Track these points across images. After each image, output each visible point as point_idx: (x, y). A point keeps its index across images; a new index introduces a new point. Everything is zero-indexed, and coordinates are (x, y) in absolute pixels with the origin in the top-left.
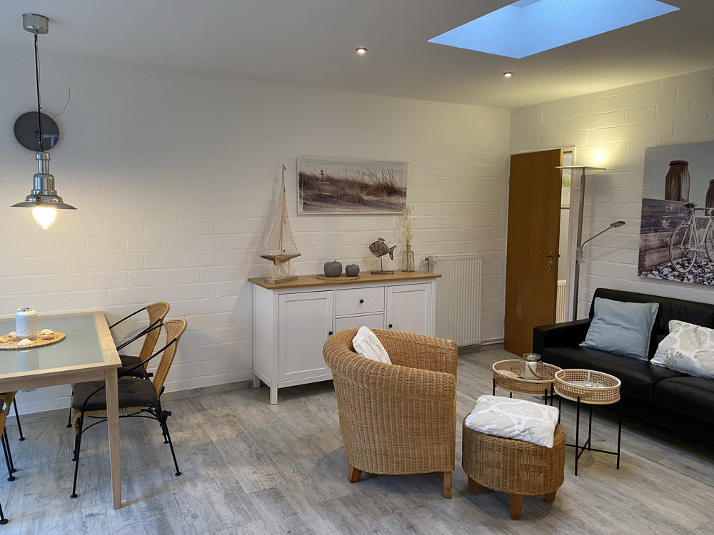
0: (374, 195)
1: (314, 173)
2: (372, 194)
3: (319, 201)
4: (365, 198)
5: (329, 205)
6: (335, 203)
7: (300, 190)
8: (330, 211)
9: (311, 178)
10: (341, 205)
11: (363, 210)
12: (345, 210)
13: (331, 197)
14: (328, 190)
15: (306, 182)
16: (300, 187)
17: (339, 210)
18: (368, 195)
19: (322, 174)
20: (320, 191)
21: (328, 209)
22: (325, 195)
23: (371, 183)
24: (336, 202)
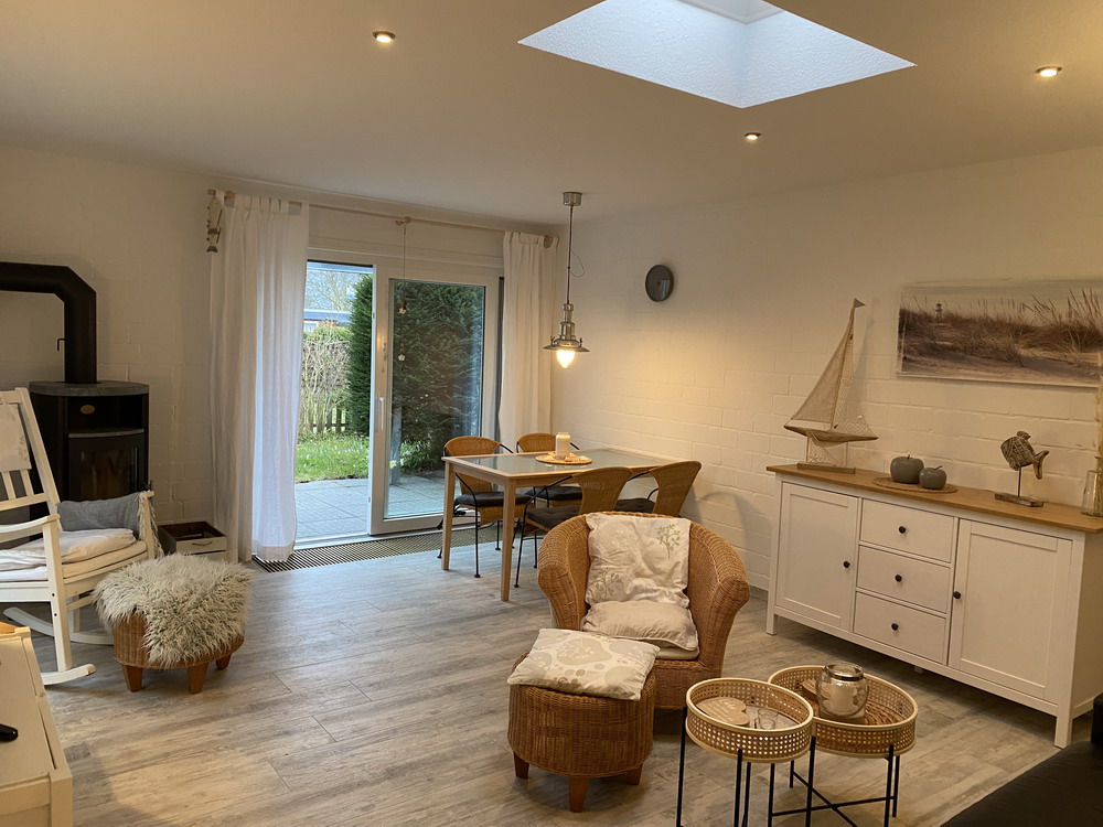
0: (1046, 346)
1: (925, 309)
2: (1042, 345)
3: (930, 355)
4: (1023, 352)
5: (947, 363)
6: (960, 360)
7: (900, 336)
8: (948, 374)
9: (919, 317)
10: (971, 364)
11: (1017, 376)
12: (979, 373)
13: (953, 349)
14: (948, 337)
15: (910, 324)
16: (900, 332)
17: (965, 373)
18: (1031, 346)
19: (939, 310)
20: (934, 338)
21: (946, 370)
22: (942, 346)
23: (1039, 324)
24: (963, 358)
